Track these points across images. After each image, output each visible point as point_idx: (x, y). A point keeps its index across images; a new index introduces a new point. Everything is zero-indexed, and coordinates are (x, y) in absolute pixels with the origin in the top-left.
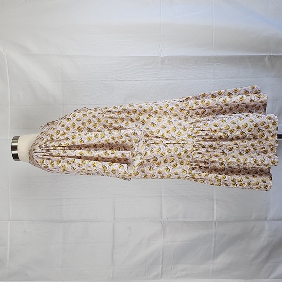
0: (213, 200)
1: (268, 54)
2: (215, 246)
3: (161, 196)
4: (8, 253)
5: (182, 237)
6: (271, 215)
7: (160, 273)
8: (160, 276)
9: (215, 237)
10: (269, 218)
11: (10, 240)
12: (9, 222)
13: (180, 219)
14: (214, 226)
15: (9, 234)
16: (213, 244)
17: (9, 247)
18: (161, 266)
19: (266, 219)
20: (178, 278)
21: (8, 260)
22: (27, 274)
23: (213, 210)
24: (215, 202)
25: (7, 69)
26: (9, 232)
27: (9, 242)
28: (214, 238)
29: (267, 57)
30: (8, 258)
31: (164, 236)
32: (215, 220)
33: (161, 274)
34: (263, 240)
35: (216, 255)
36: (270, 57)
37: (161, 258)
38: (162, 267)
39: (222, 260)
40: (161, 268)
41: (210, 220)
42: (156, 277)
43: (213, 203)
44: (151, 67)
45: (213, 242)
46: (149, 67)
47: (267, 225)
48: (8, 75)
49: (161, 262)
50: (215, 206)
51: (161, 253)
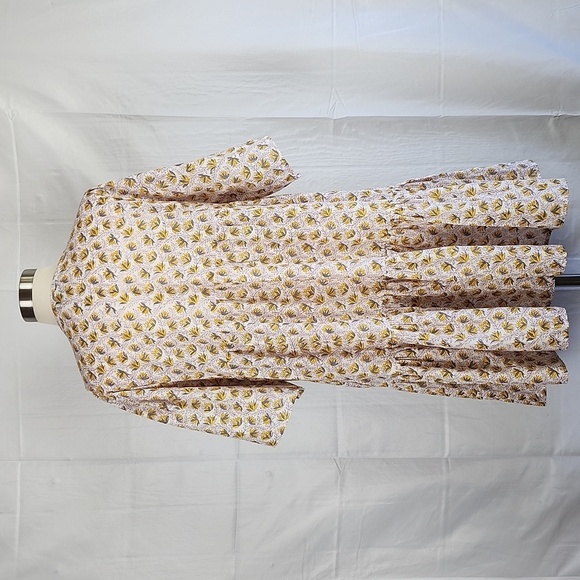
0: (442, 414)
1: (554, 114)
3: (335, 407)
5: (378, 493)
6: (561, 445)
7: (334, 566)
8: (333, 573)
9: (448, 491)
10: (557, 451)
11: (21, 502)
13: (376, 455)
14: (444, 468)
15: (19, 487)
16: (443, 506)
17: (18, 516)
18: (335, 552)
19: (551, 453)
20: (370, 575)
21: (17, 543)
22: (57, 572)
23: (443, 434)
24: (447, 418)
26: (19, 483)
27: (19, 504)
28: (444, 493)
29: (551, 120)
30: (17, 538)
31: (341, 490)
32: (446, 455)
33: (336, 569)
34: (547, 495)
35: (449, 528)
36: (558, 118)
37: (336, 535)
38: (338, 554)
39: (462, 539)
40: (335, 556)
41: (436, 455)
42: (326, 575)
43: (443, 421)
44: (313, 139)
45: (443, 502)
46: (308, 139)
47: (553, 466)
48: (15, 158)
49: (335, 545)
50: (447, 426)
51: (336, 524)
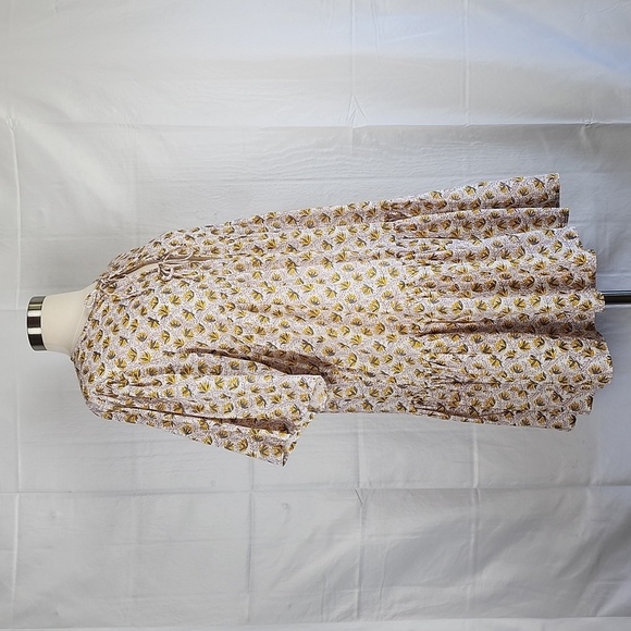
0: (470, 441)
1: (586, 122)
2: (476, 544)
3: (356, 434)
4: (15, 566)
5: (403, 526)
6: (598, 474)
7: (356, 606)
8: (355, 614)
9: (477, 524)
10: (594, 481)
11: (19, 537)
12: (18, 496)
13: (400, 485)
14: (473, 500)
15: (17, 522)
16: (473, 540)
17: (15, 552)
18: (357, 591)
19: (587, 484)
20: (394, 616)
21: (14, 582)
22: (57, 614)
23: (472, 463)
24: (475, 446)
25: (15, 157)
26: (17, 518)
27: (16, 540)
28: (473, 526)
29: (583, 128)
30: (14, 577)
31: (363, 523)
32: (475, 486)
33: (359, 609)
34: (584, 529)
35: (479, 564)
36: (590, 127)
37: (357, 573)
38: (360, 594)
39: (493, 576)
40: (356, 595)
41: (465, 486)
42: (346, 616)
43: (471, 449)
45: (473, 535)
46: (326, 150)
47: (590, 497)
48: (16, 170)
49: (357, 583)
50: (476, 455)
51: (358, 560)
